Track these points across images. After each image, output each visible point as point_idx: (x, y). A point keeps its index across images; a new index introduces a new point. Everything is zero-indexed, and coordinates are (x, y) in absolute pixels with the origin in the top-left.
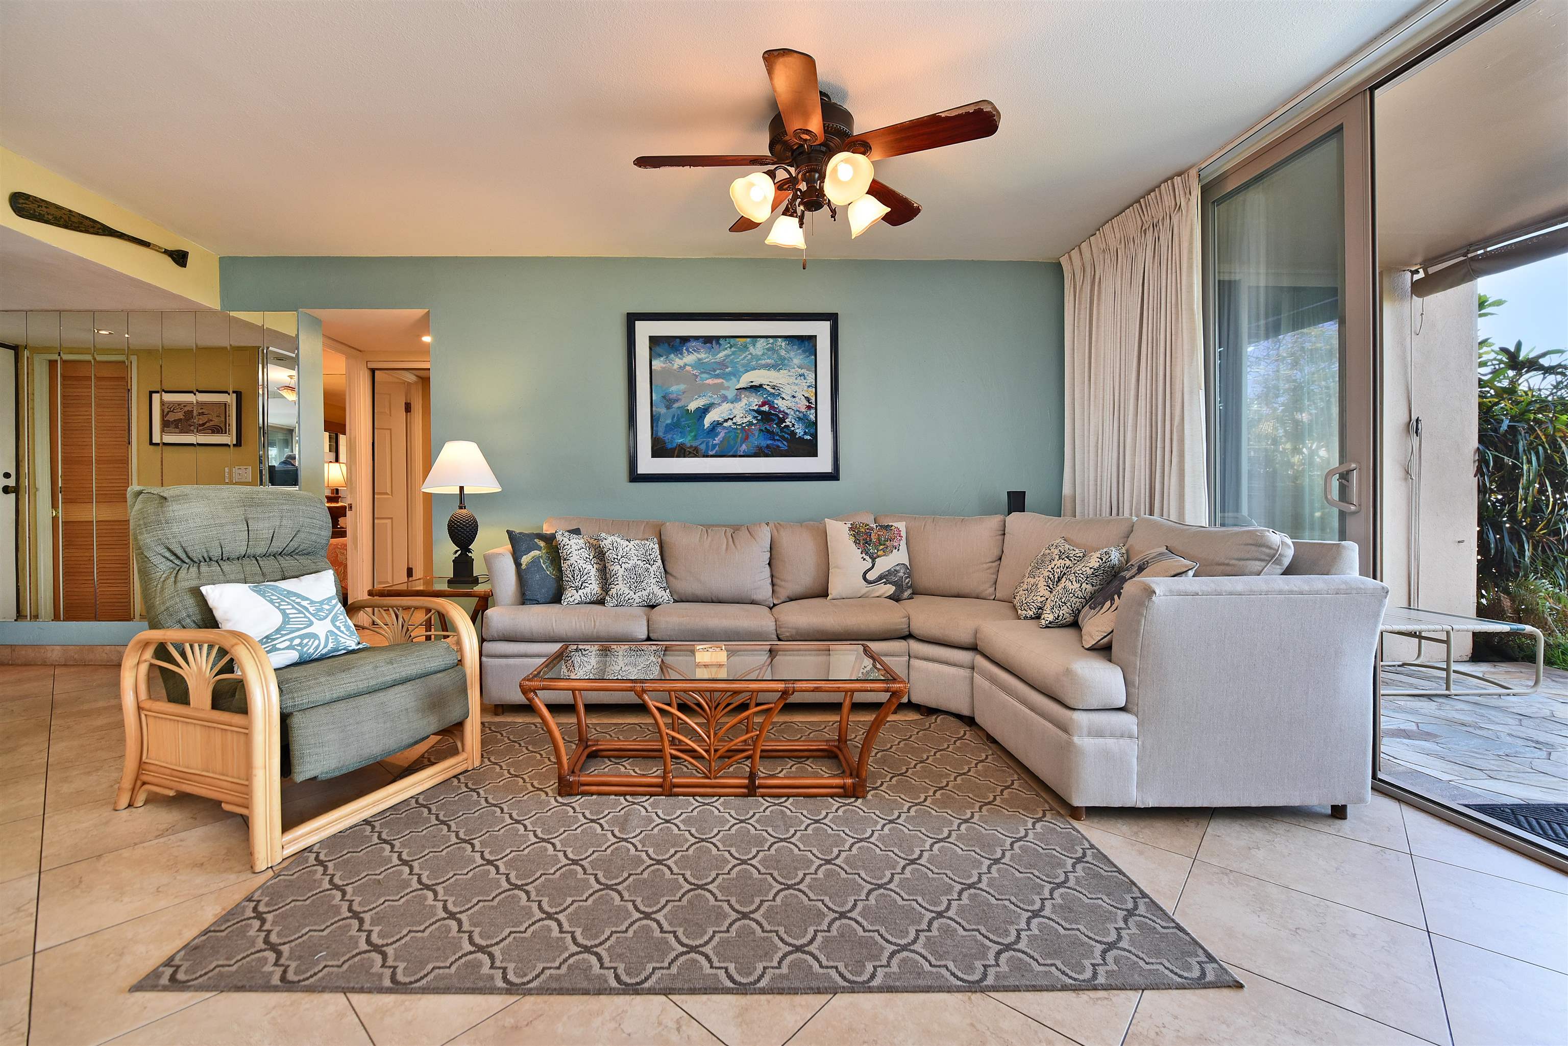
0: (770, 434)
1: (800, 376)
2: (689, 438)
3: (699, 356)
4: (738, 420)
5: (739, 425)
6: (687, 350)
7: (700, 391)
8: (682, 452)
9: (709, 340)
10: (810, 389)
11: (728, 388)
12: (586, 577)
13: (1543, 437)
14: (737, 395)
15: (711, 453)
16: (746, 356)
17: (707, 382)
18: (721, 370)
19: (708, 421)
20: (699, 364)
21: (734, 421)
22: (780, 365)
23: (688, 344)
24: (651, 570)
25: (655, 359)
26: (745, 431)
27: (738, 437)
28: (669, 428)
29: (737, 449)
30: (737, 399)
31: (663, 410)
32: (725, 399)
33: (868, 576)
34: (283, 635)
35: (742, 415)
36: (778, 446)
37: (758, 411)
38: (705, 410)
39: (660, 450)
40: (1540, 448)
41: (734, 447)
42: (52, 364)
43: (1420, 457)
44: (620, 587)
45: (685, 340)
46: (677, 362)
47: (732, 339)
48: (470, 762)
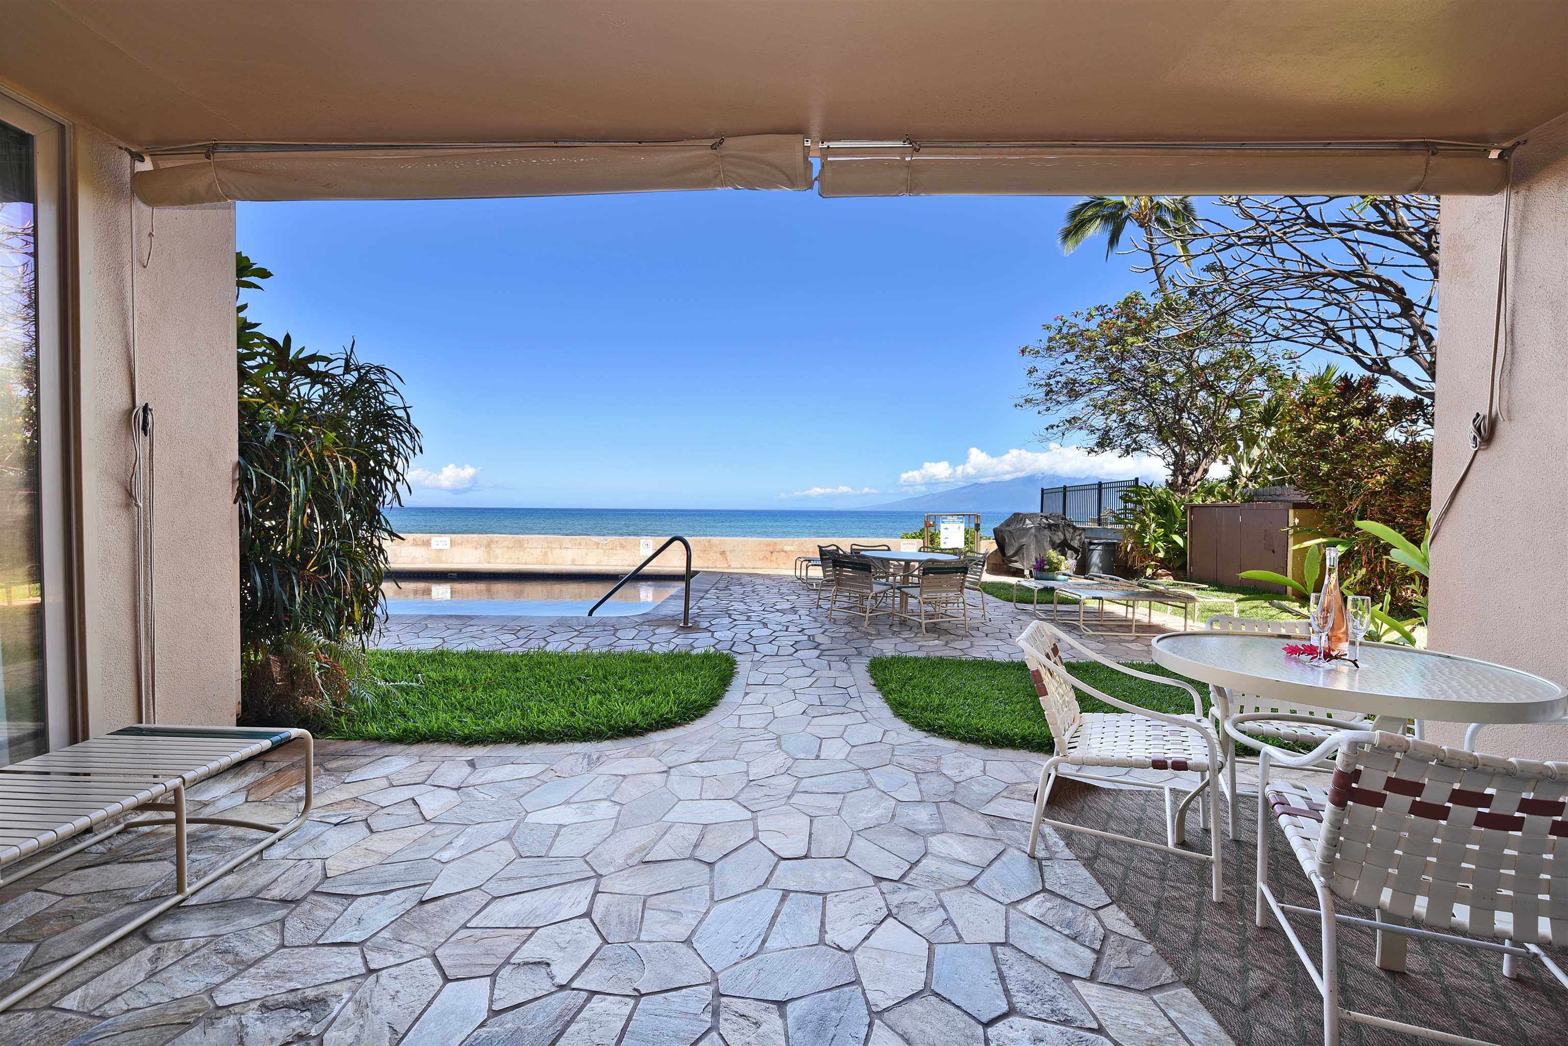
13: (311, 455)
40: (308, 468)
43: (151, 470)
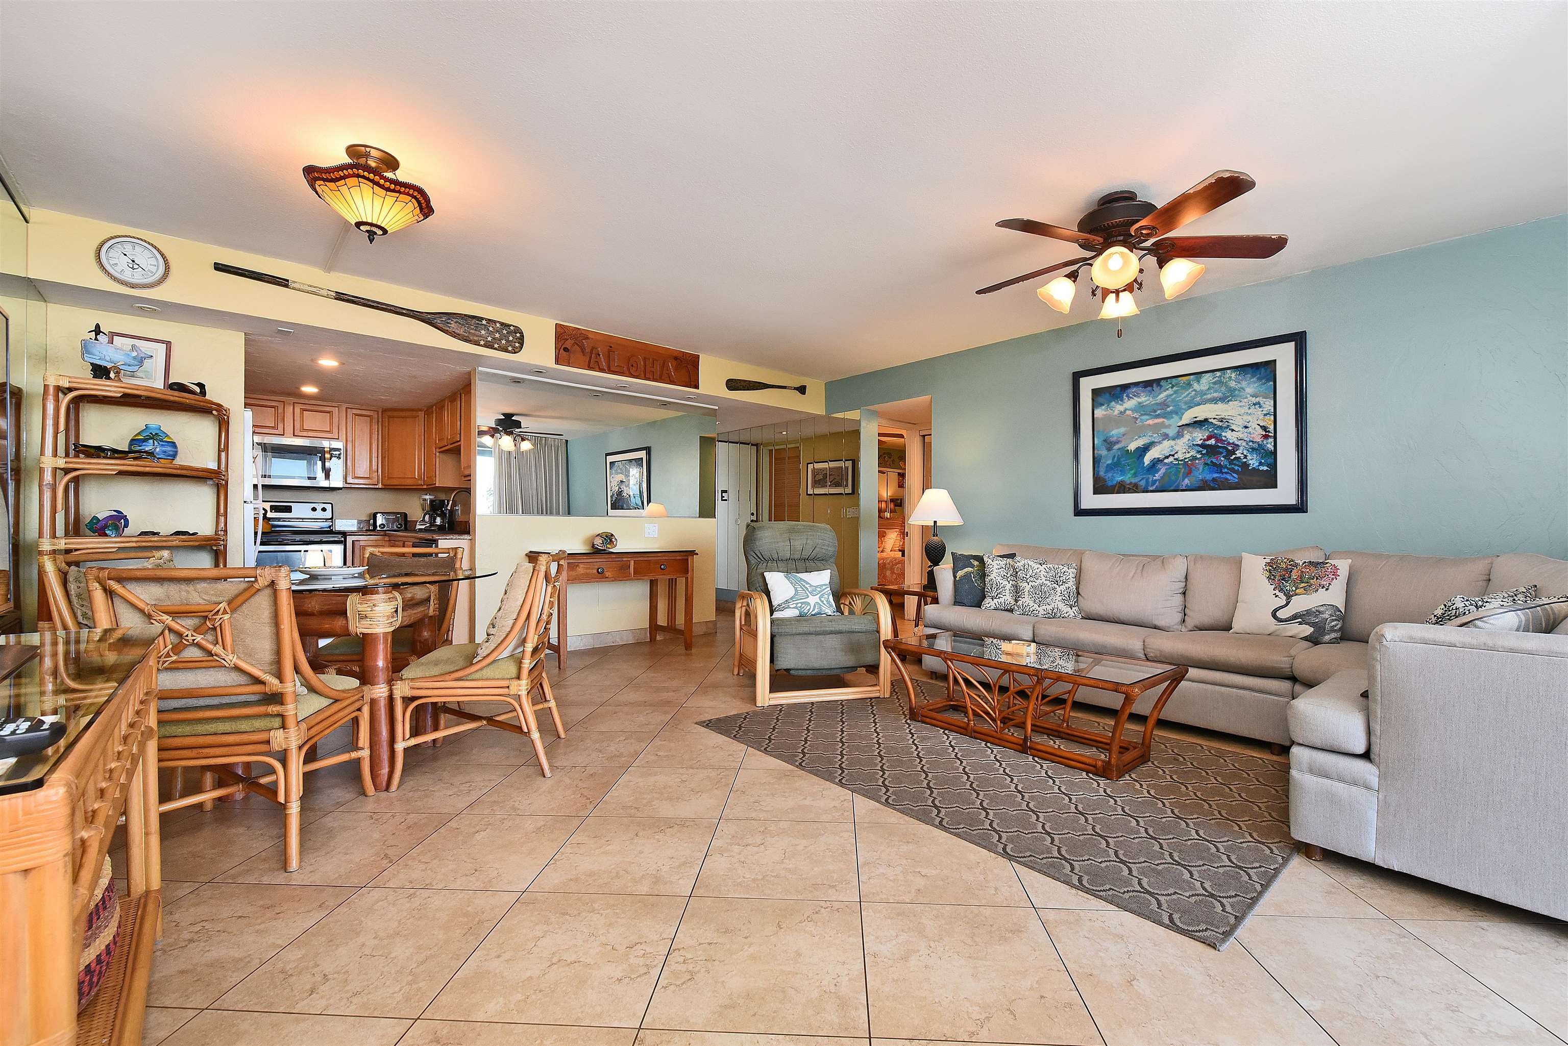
0: (1218, 467)
1: (1254, 404)
2: (1129, 475)
3: (1139, 400)
4: (1180, 456)
5: (1182, 460)
6: (1128, 396)
7: (1141, 431)
8: (1122, 488)
9: (1148, 384)
10: (1268, 417)
11: (1169, 426)
12: (1001, 590)
14: (1178, 432)
15: (1151, 489)
16: (1190, 393)
17: (1148, 422)
18: (1163, 411)
19: (1148, 459)
20: (1140, 407)
21: (1176, 456)
22: (1228, 397)
23: (1129, 391)
24: (1058, 589)
25: (1097, 408)
26: (1188, 466)
27: (1180, 472)
28: (1110, 468)
29: (1179, 483)
30: (1179, 435)
31: (1104, 452)
32: (1166, 437)
33: (1277, 614)
34: (793, 601)
35: (1184, 451)
36: (1227, 479)
37: (1202, 446)
38: (1145, 449)
39: (1100, 488)
41: (1175, 482)
42: (771, 451)
44: (1026, 600)
45: (1125, 387)
46: (1118, 408)
47: (1174, 380)
48: (882, 693)
